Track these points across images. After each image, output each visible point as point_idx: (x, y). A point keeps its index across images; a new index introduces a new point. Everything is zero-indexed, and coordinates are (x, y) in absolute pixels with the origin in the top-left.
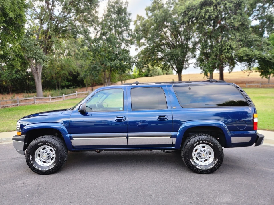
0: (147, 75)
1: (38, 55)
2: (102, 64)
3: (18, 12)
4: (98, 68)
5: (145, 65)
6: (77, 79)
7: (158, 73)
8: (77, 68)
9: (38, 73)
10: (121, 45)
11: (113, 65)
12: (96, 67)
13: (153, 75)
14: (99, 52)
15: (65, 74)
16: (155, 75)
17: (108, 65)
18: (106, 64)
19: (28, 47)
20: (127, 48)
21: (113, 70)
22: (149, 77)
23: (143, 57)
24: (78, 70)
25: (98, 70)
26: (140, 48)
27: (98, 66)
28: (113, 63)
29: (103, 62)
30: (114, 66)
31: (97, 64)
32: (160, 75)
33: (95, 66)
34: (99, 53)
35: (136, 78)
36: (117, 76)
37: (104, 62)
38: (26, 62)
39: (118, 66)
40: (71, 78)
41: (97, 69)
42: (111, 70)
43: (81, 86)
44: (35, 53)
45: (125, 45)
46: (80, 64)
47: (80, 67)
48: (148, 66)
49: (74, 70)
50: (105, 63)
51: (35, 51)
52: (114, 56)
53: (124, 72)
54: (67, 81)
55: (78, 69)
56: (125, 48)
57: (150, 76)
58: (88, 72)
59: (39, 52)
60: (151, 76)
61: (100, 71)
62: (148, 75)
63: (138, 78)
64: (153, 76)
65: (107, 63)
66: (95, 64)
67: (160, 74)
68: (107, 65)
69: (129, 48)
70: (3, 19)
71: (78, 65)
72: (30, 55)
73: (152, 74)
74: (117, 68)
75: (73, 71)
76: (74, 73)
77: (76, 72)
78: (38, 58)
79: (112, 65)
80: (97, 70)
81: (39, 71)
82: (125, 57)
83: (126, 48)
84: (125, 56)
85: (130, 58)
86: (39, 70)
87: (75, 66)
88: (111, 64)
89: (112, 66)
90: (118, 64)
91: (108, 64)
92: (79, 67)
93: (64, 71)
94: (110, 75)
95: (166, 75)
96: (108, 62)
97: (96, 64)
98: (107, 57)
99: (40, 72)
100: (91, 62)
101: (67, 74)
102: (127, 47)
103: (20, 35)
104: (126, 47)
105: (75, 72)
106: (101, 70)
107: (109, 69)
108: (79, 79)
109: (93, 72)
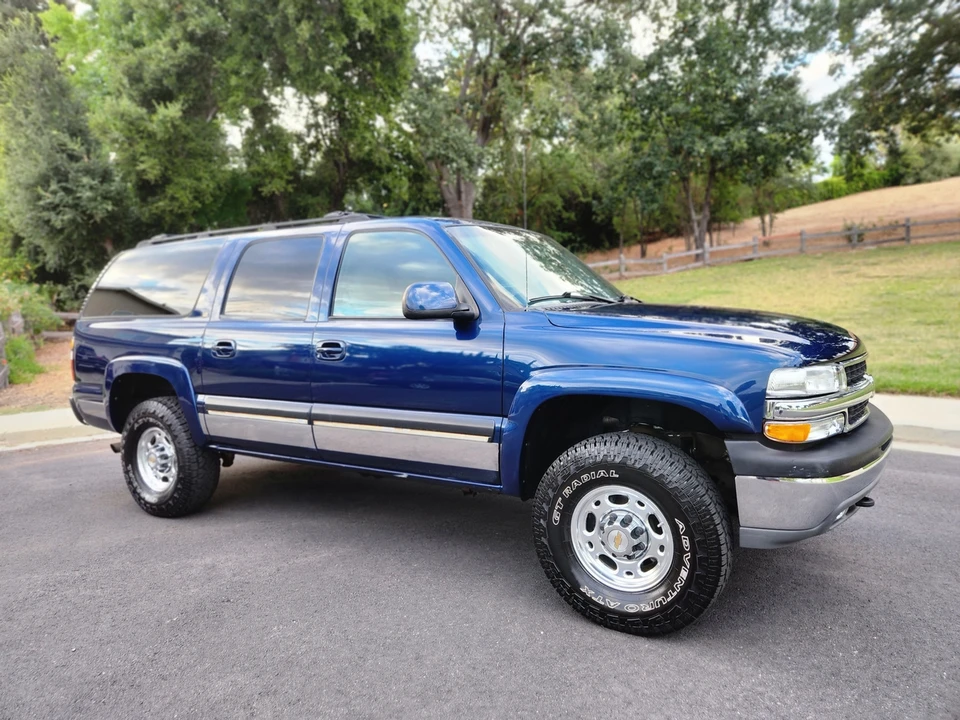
0: (894, 180)
1: (454, 145)
2: (676, 151)
3: (386, 8)
4: (658, 168)
5: (874, 134)
6: (594, 217)
7: (955, 163)
8: (594, 180)
9: (461, 207)
10: (761, 60)
11: (720, 149)
12: (649, 166)
14: (664, 104)
15: (553, 205)
17: (699, 153)
18: (689, 148)
19: (427, 125)
20: (787, 68)
21: (720, 169)
22: (906, 184)
23: (867, 99)
24: (595, 186)
25: (660, 176)
26: (858, 62)
27: (657, 162)
28: (718, 143)
29: (678, 144)
30: (723, 151)
31: (656, 155)
33: (648, 160)
34: (661, 109)
35: (840, 196)
36: (744, 191)
37: (682, 140)
38: (421, 172)
39: (742, 148)
40: (572, 215)
41: (654, 172)
42: (712, 173)
43: (607, 244)
44: (446, 140)
45: (780, 60)
46: (606, 165)
47: (606, 173)
48: (893, 135)
49: (583, 187)
50: (685, 147)
51: (445, 134)
52: (728, 111)
53: (768, 172)
54: (558, 230)
55: (599, 183)
56: (777, 69)
58: (621, 188)
59: (457, 137)
61: (667, 177)
62: (902, 176)
63: (847, 194)
65: (693, 142)
66: (649, 155)
68: (695, 154)
69: (800, 68)
70: (343, 40)
71: (599, 169)
72: (432, 148)
74: (737, 159)
75: (579, 192)
76: (582, 199)
77: (590, 192)
78: (455, 158)
79: (715, 147)
80: (655, 178)
81: (466, 200)
82: (772, 108)
83: (782, 71)
84: (772, 104)
85: (799, 110)
86: (467, 196)
87: (589, 175)
88: (711, 145)
89: (716, 152)
90: (739, 141)
91: (701, 148)
92: (603, 176)
93: (547, 195)
94: (707, 190)
96: (697, 139)
97: (652, 153)
98: (696, 122)
99: (467, 205)
100: (636, 150)
101: (559, 203)
102: (791, 65)
103: (397, 84)
104: (782, 66)
105: (585, 194)
106: (670, 175)
107: (706, 168)
108: (599, 219)
109: (637, 187)
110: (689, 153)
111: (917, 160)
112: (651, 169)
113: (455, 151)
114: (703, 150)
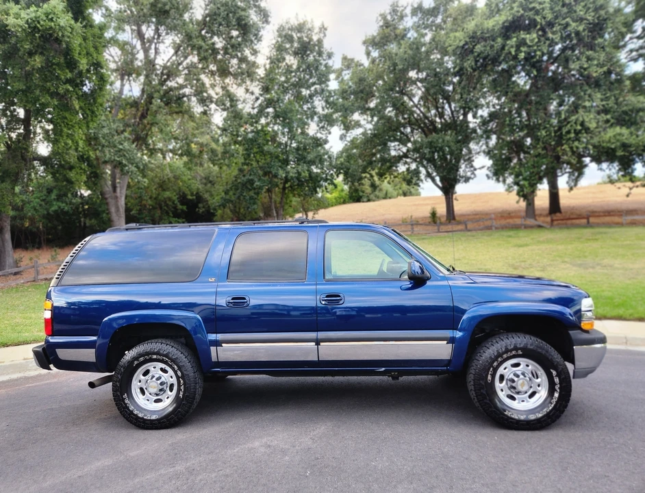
2: (265, 174)
4: (257, 183)
6: (197, 210)
7: (384, 192)
8: (197, 185)
9: (116, 197)
10: (307, 127)
11: (294, 175)
12: (251, 182)
13: (374, 198)
14: (261, 145)
15: (171, 200)
16: (378, 198)
17: (281, 177)
18: (275, 173)
20: (322, 134)
21: (288, 187)
24: (198, 189)
25: (258, 189)
27: (256, 180)
28: (292, 172)
29: (268, 169)
30: (295, 177)
31: (255, 175)
32: (390, 198)
33: (251, 177)
34: (258, 148)
37: (270, 168)
39: (305, 176)
40: (184, 208)
41: (255, 186)
42: (284, 188)
45: (318, 128)
46: (204, 176)
47: (204, 181)
49: (191, 189)
52: (294, 154)
54: (174, 217)
55: (200, 187)
56: (316, 133)
57: (365, 200)
58: (231, 193)
60: (369, 200)
61: (262, 189)
62: (361, 197)
63: (336, 205)
64: (374, 201)
65: (278, 170)
66: (250, 175)
67: (389, 195)
68: (279, 177)
69: (328, 135)
71: (199, 178)
73: (372, 196)
74: (302, 182)
75: (188, 192)
77: (194, 193)
79: (291, 174)
80: (255, 189)
81: (121, 193)
83: (319, 135)
86: (121, 190)
87: (193, 181)
88: (288, 172)
89: (292, 177)
90: (304, 172)
91: (282, 173)
94: (281, 198)
95: (402, 197)
96: (280, 169)
97: (252, 173)
98: (276, 158)
99: (121, 197)
100: (241, 170)
102: (323, 132)
104: (319, 131)
105: (192, 194)
107: (281, 186)
109: (244, 194)
110: (276, 176)
111: (367, 189)
112: (253, 184)
113: (127, 159)
114: (284, 175)
